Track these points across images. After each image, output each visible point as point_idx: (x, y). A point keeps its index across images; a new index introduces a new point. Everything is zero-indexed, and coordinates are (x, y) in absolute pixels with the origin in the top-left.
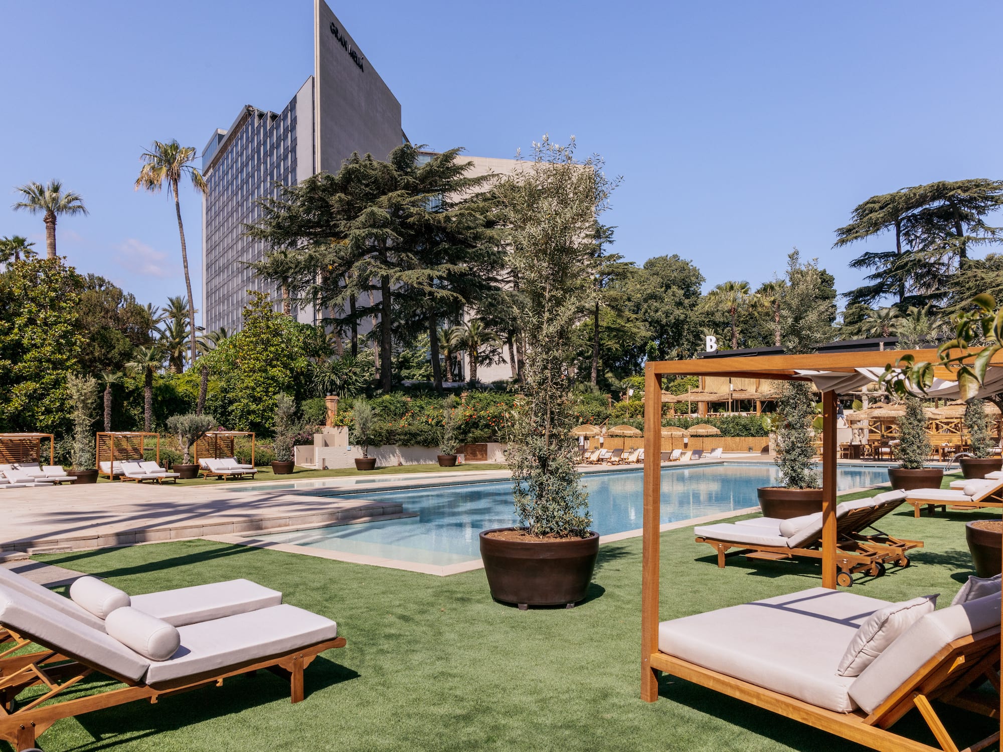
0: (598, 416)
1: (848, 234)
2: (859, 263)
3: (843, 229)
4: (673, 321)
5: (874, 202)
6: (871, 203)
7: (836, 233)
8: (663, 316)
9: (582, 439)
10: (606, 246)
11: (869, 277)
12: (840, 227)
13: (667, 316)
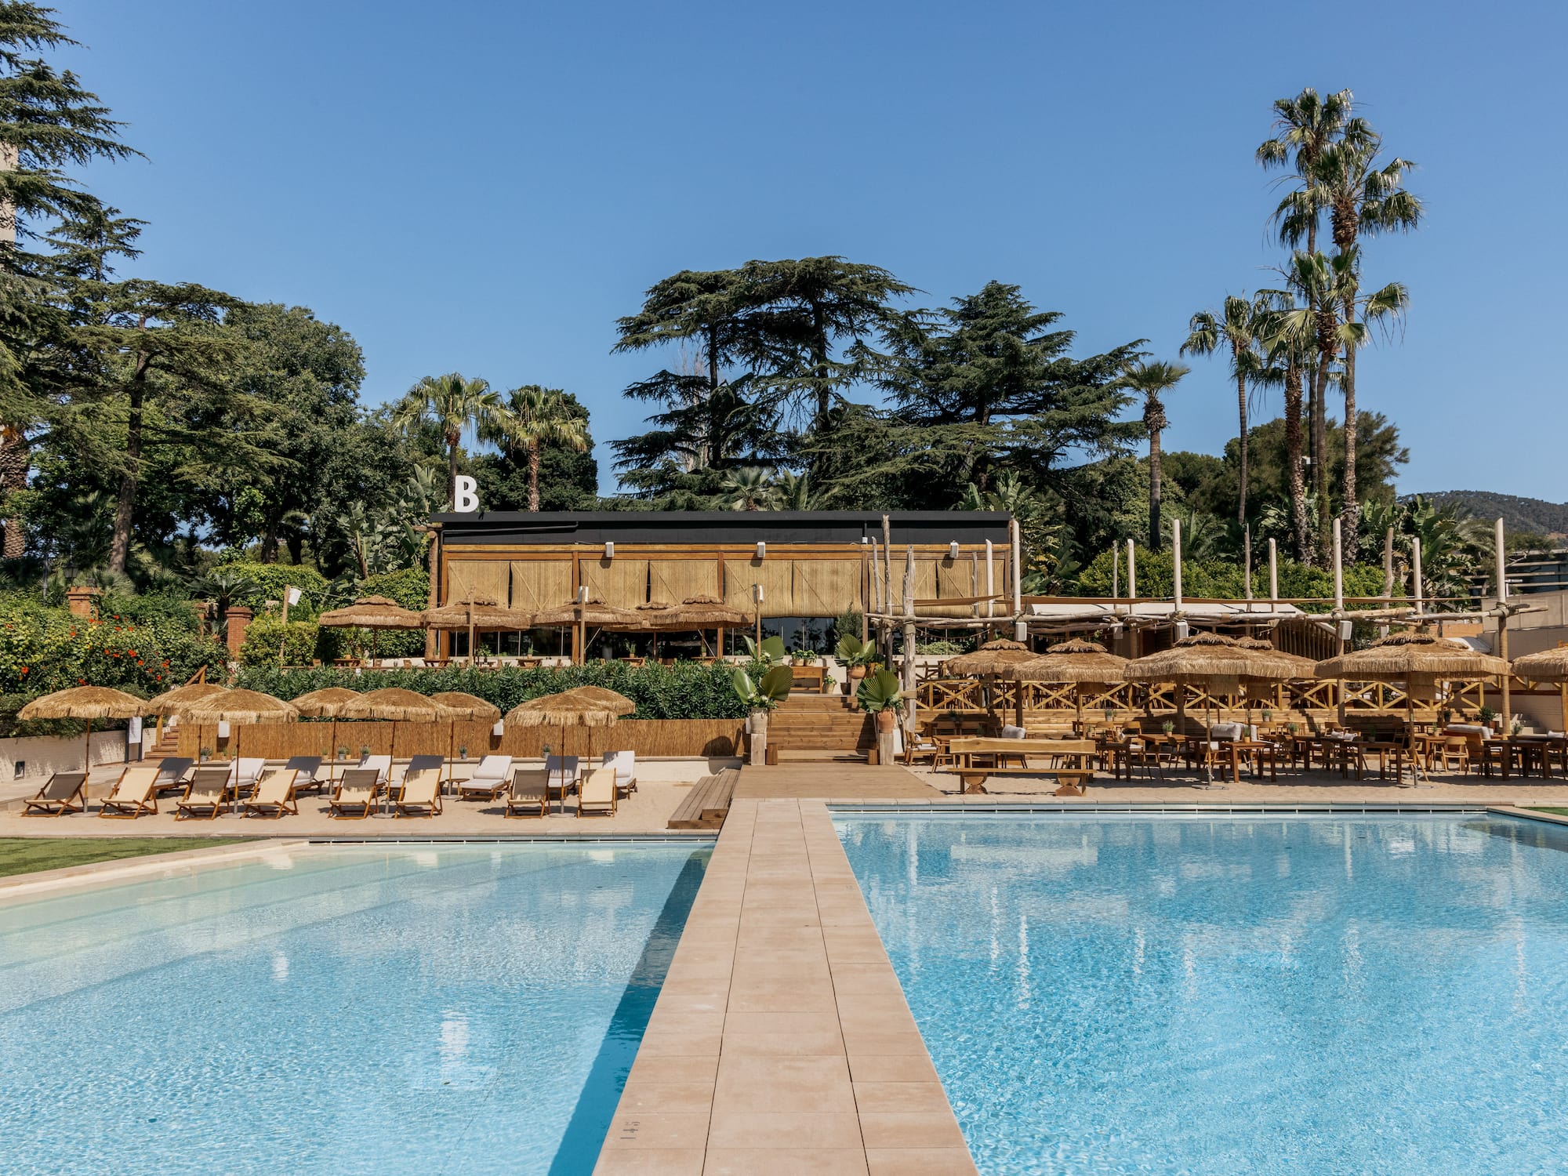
0: (182, 658)
1: (635, 332)
2: (643, 390)
3: (630, 318)
4: (307, 447)
5: (687, 280)
6: (683, 281)
7: (618, 325)
8: (283, 432)
9: (137, 723)
10: (112, 259)
11: (656, 417)
12: (627, 316)
13: (291, 435)
